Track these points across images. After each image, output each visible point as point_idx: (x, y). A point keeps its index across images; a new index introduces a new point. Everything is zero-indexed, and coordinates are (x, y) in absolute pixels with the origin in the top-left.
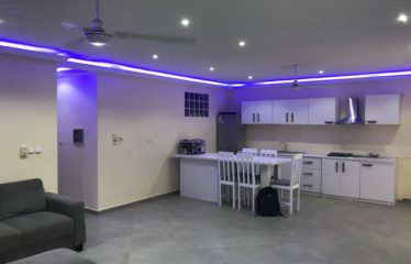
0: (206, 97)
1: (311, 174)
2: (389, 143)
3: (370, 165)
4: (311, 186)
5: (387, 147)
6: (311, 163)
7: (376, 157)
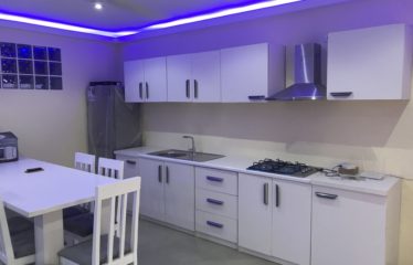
0: (55, 53)
1: (220, 203)
2: (382, 144)
3: (333, 197)
4: (219, 226)
5: (377, 151)
6: (219, 180)
7: (352, 174)
